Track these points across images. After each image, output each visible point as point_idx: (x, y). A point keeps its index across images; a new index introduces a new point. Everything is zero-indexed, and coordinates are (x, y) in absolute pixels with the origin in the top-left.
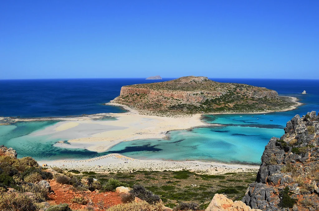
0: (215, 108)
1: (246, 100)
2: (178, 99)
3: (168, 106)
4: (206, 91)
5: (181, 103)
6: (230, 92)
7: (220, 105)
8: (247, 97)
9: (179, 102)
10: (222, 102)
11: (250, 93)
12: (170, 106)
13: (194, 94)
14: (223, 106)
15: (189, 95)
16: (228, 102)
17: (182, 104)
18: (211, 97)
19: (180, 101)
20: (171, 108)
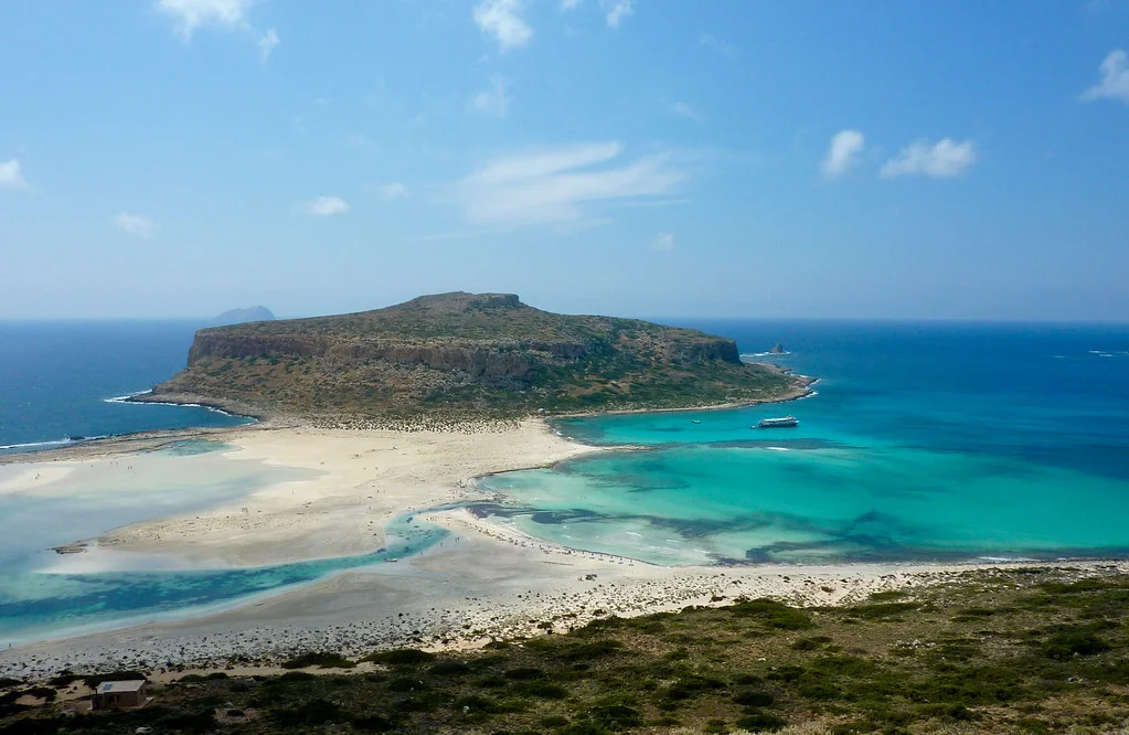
0: (574, 395)
1: (659, 368)
2: (445, 367)
3: (415, 394)
6: (603, 345)
7: (587, 387)
8: (658, 359)
9: (454, 378)
10: (591, 377)
11: (663, 348)
12: (424, 392)
13: (502, 351)
14: (598, 388)
15: (487, 354)
16: (608, 377)
20: (427, 400)
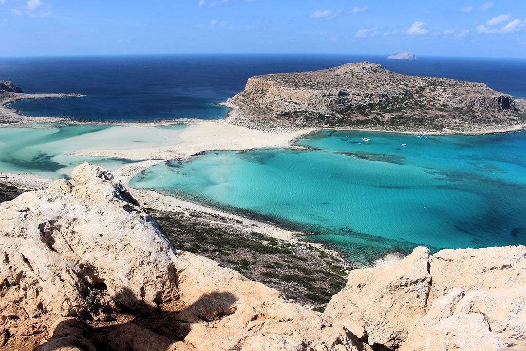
0: (354, 120)
1: (428, 109)
2: (297, 102)
3: (278, 113)
4: (354, 91)
5: (299, 109)
6: (406, 94)
7: (367, 115)
9: (298, 107)
11: (443, 97)
12: (282, 112)
13: (324, 96)
14: (372, 117)
15: (314, 96)
17: (301, 110)
18: (360, 101)
19: (299, 105)
20: (281, 116)
